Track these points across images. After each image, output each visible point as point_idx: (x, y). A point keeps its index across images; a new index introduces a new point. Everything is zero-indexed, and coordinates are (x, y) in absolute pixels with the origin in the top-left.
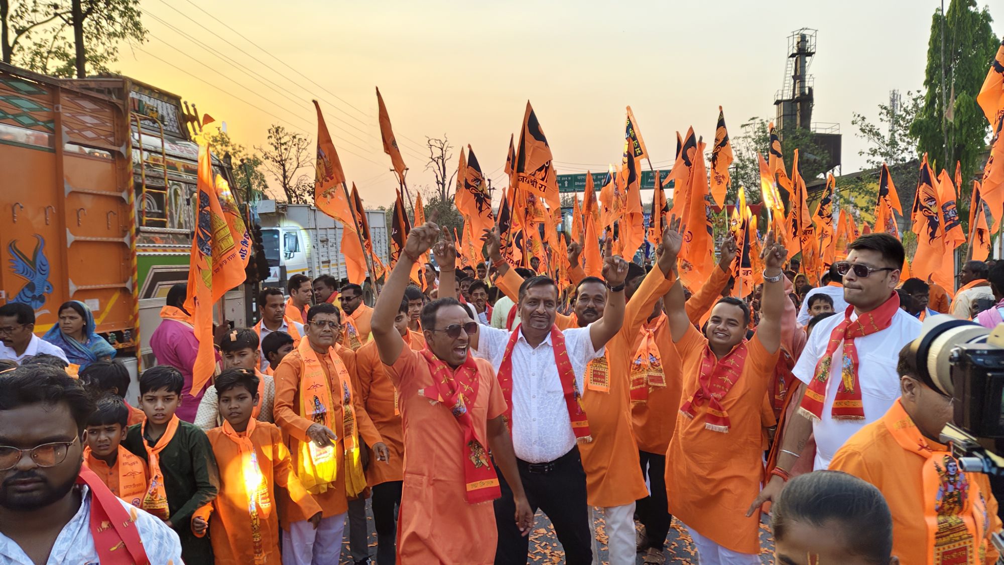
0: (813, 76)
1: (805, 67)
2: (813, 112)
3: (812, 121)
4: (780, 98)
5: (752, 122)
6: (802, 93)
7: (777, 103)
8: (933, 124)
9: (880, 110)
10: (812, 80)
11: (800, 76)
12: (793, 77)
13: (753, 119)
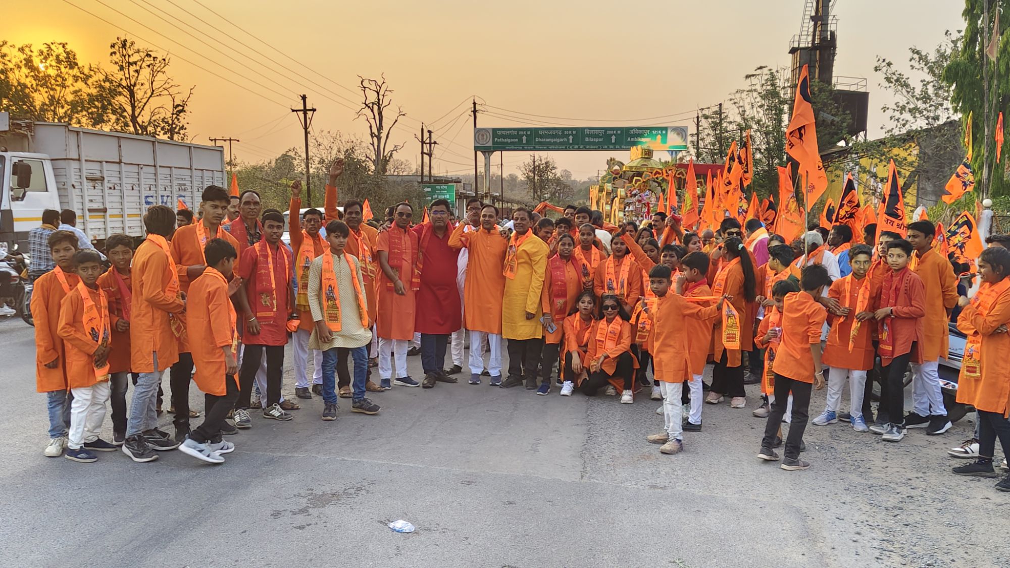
0: (837, 17)
1: (828, 6)
2: (835, 63)
3: (834, 74)
4: (796, 45)
5: (759, 72)
6: (823, 39)
7: (793, 51)
8: (972, 67)
9: (910, 54)
10: (834, 22)
11: (821, 16)
12: (812, 18)
13: (761, 68)
